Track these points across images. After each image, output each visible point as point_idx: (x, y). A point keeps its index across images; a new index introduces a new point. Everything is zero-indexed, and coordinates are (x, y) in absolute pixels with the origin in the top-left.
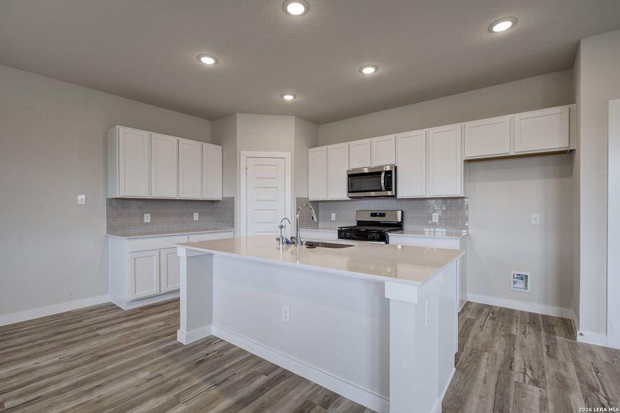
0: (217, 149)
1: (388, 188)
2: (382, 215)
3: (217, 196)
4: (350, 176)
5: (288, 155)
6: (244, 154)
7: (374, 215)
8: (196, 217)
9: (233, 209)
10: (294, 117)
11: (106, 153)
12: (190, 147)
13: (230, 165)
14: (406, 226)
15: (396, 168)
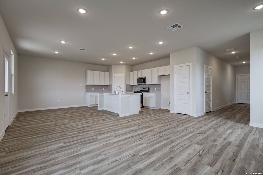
0: (108, 73)
1: (144, 82)
2: (145, 89)
3: (108, 84)
4: (137, 79)
5: (124, 74)
6: (114, 74)
7: (143, 89)
8: (103, 89)
9: (111, 87)
10: (125, 65)
11: (85, 76)
12: (102, 73)
13: (111, 77)
14: (150, 91)
15: (146, 77)
